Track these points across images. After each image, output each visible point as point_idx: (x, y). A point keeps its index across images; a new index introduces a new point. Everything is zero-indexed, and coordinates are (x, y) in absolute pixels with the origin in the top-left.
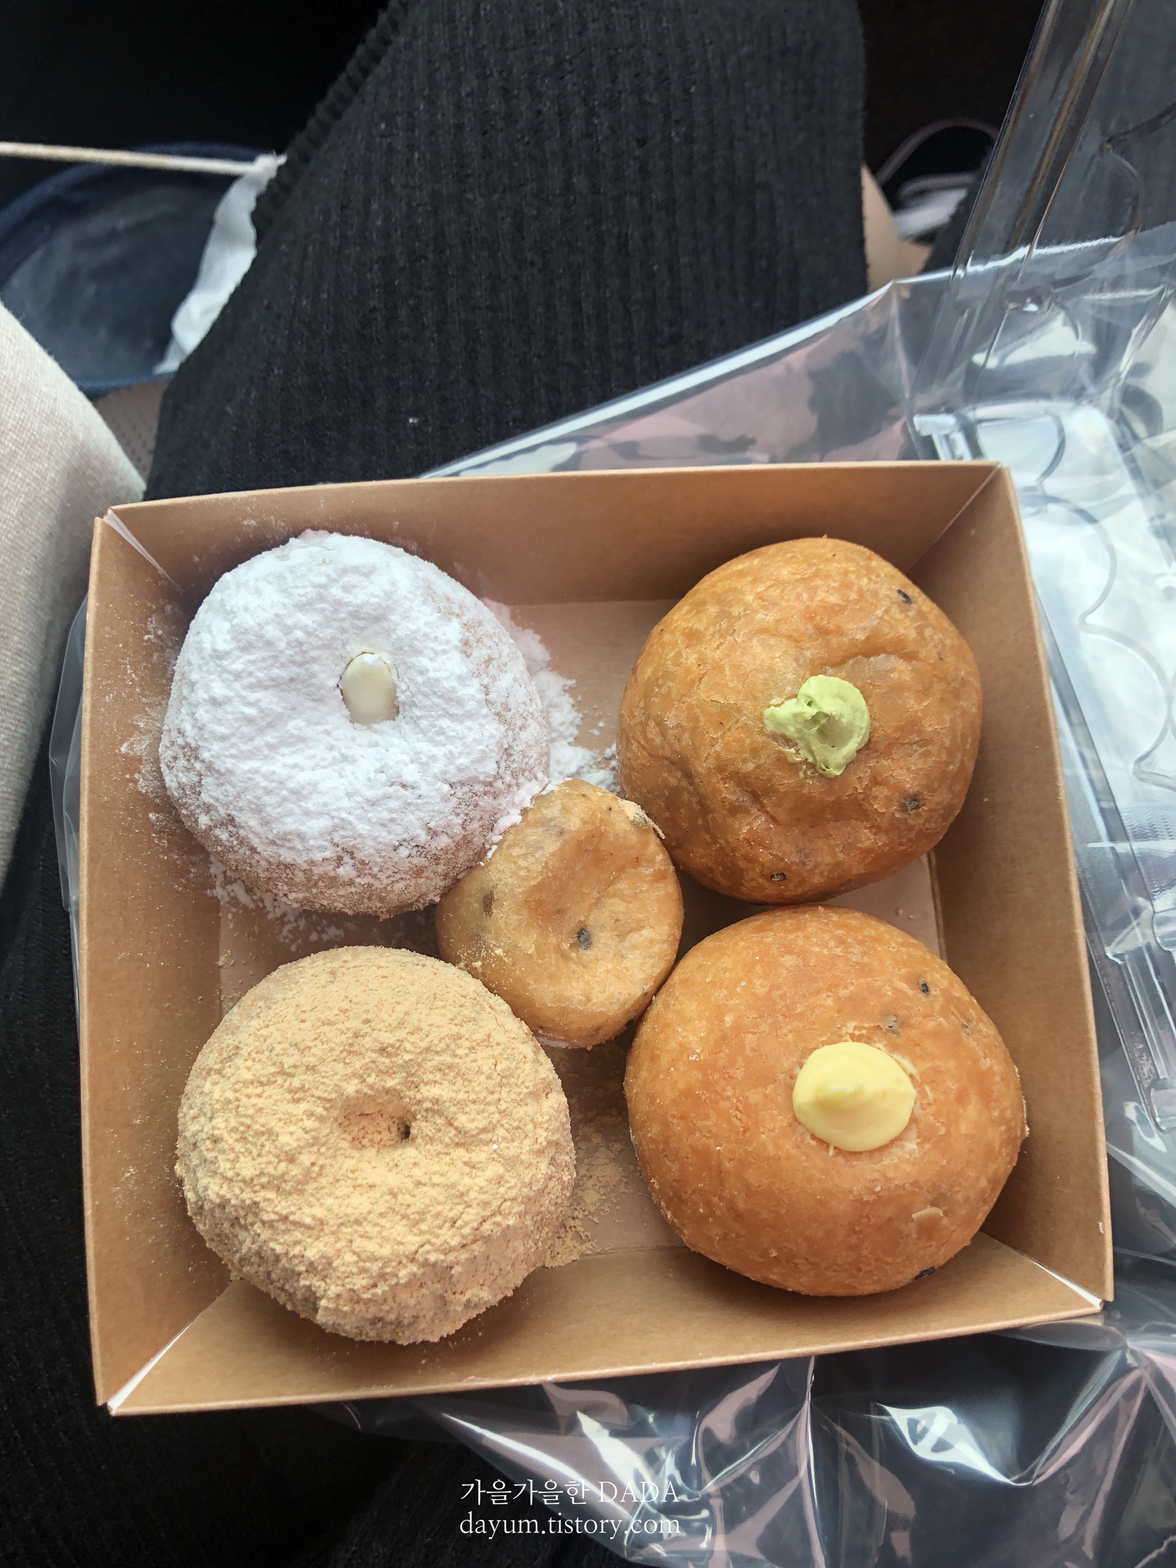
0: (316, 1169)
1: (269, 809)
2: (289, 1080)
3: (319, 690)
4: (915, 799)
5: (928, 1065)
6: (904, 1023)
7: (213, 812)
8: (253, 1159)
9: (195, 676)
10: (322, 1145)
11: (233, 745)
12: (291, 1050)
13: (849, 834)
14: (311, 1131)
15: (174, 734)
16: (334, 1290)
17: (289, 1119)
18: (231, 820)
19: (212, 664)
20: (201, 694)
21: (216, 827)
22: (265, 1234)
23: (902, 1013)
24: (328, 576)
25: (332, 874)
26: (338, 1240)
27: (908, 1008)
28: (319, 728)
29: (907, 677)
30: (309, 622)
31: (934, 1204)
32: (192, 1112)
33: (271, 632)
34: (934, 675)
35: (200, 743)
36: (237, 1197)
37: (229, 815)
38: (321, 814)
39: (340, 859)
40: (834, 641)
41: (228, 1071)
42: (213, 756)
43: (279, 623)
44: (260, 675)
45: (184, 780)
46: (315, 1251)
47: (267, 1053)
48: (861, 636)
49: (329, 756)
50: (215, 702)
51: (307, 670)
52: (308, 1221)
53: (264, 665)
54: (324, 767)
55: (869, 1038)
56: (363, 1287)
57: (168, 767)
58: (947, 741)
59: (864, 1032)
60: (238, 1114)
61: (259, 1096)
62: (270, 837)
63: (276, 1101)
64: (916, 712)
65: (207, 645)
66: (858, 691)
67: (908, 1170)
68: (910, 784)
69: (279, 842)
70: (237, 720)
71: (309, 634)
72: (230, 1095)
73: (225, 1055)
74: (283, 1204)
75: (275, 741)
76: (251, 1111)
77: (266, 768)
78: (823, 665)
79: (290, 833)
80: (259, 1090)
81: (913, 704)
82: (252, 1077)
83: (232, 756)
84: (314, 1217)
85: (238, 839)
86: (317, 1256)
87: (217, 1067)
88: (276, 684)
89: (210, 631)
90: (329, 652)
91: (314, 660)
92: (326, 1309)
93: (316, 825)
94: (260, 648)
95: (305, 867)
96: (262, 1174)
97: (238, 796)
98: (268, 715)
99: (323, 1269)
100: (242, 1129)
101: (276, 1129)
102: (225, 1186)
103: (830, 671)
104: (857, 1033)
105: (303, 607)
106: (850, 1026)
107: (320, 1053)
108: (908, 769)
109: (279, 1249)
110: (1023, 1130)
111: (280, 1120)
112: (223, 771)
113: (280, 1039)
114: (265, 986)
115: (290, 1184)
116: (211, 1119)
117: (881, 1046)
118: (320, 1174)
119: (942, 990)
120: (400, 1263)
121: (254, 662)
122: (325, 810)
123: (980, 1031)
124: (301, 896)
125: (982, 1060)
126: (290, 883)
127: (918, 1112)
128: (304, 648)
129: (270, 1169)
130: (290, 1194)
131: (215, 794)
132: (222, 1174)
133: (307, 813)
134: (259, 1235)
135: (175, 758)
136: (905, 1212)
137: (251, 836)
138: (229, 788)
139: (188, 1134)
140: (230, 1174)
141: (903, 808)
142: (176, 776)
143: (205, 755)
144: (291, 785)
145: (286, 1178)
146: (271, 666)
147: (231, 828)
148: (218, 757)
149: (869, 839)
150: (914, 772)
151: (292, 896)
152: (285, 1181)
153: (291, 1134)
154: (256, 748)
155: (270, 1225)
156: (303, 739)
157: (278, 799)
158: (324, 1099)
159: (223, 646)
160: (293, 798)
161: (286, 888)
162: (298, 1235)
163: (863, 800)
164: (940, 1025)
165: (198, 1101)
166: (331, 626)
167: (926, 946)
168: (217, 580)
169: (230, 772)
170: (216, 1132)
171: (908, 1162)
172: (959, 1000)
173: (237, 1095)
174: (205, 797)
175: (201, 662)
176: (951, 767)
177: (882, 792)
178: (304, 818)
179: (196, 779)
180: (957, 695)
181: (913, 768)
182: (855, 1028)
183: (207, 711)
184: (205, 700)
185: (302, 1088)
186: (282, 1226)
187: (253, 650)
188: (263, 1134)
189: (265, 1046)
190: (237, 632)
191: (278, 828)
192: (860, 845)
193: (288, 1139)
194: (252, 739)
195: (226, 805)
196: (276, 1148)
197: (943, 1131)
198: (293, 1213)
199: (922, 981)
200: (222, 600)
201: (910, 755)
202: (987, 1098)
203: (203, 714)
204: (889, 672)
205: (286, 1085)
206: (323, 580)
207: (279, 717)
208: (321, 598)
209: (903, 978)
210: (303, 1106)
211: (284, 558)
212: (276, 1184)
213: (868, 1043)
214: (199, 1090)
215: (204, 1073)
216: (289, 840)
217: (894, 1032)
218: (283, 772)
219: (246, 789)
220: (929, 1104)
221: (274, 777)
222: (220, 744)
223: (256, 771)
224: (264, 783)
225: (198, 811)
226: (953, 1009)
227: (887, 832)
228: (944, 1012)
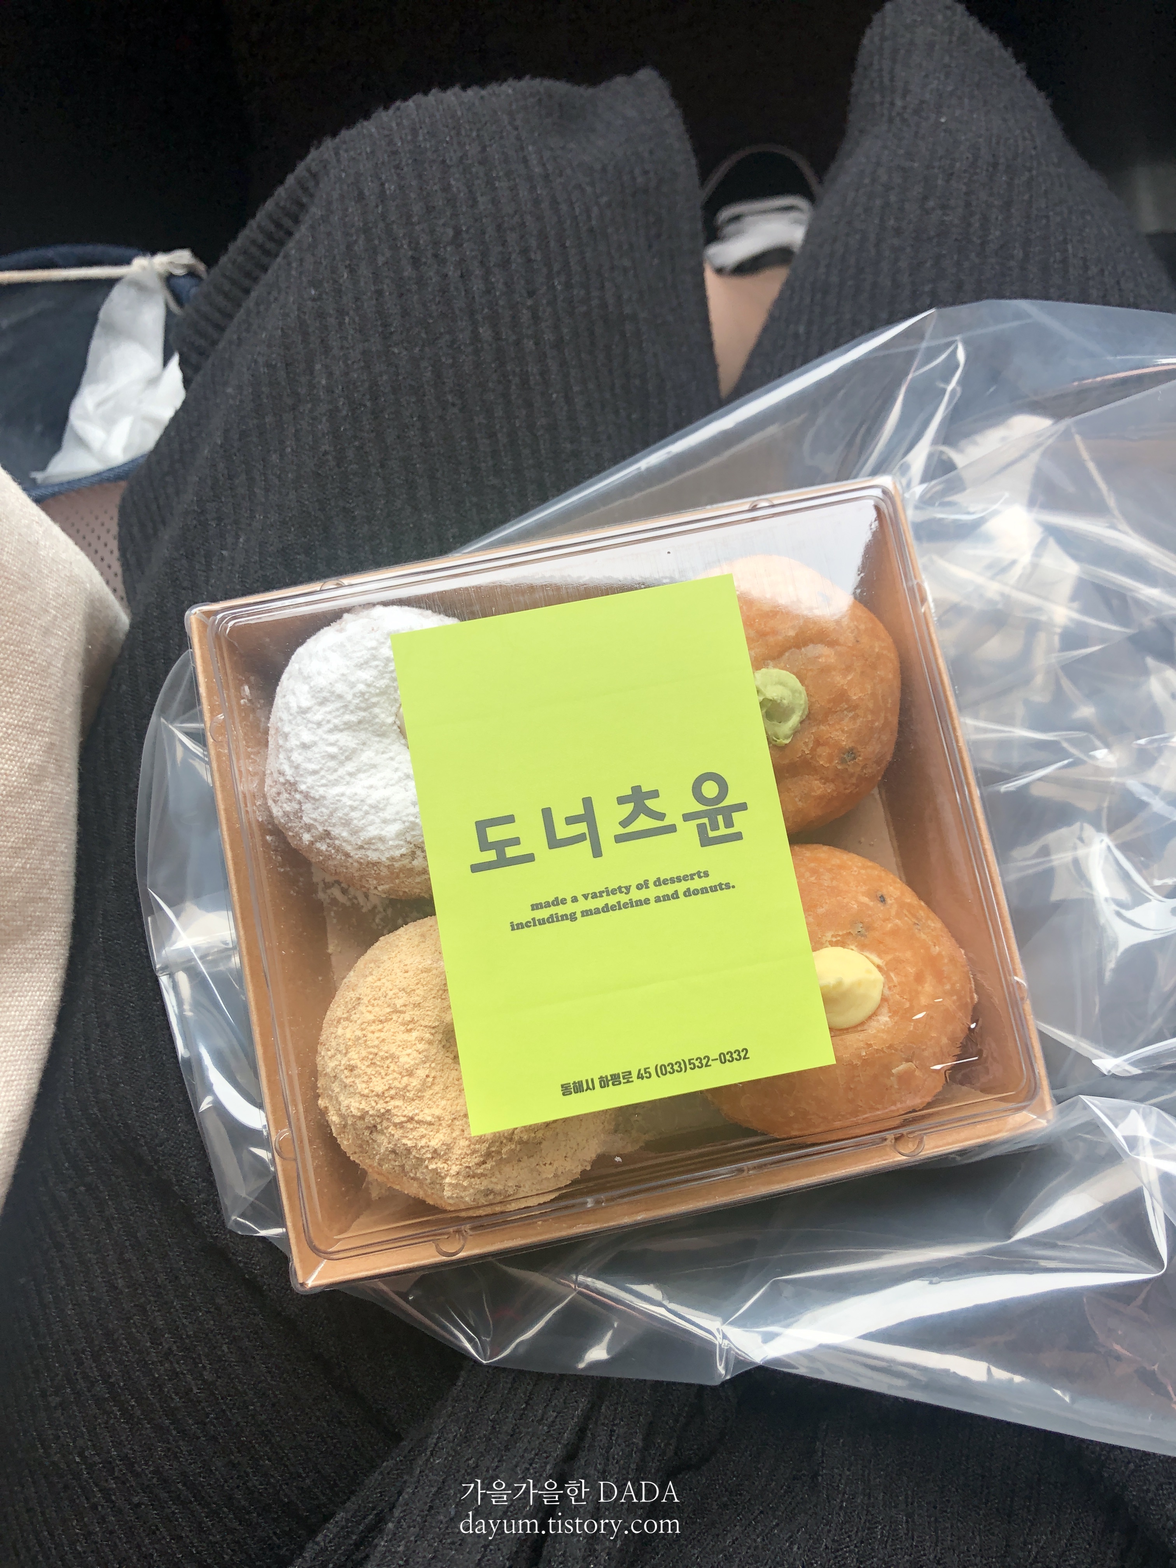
0: (430, 1080)
1: (355, 822)
2: (402, 1015)
3: (381, 727)
4: (852, 752)
5: (889, 957)
6: (869, 928)
7: (313, 831)
8: (382, 1078)
9: (287, 729)
10: (433, 1062)
11: (323, 777)
12: (400, 994)
13: (804, 786)
14: (423, 1051)
15: (275, 775)
16: (455, 1169)
17: (404, 1045)
18: (327, 834)
19: (299, 718)
20: (293, 742)
21: (316, 841)
22: (398, 1133)
23: (866, 920)
24: (377, 640)
25: (409, 866)
26: (453, 1130)
27: (870, 916)
28: (385, 756)
29: (832, 660)
30: (368, 677)
31: (908, 1061)
32: (329, 1053)
33: (340, 688)
34: (853, 655)
35: (297, 779)
36: (373, 1108)
37: (326, 831)
38: (395, 820)
39: (413, 853)
40: (771, 639)
41: (354, 1017)
42: (308, 787)
43: (345, 681)
44: (336, 721)
45: (288, 809)
46: (437, 1141)
47: (382, 999)
48: (792, 633)
49: (396, 776)
50: (305, 746)
51: (370, 713)
52: (429, 1119)
53: (338, 713)
54: (392, 785)
55: (843, 943)
56: (476, 1164)
57: (274, 801)
58: (871, 705)
59: (839, 938)
60: (367, 1047)
61: (380, 1031)
62: (359, 843)
63: (394, 1033)
64: (842, 685)
65: (293, 705)
66: (794, 677)
67: (885, 1037)
68: (845, 741)
69: (366, 846)
70: (323, 757)
71: (369, 686)
72: (359, 1033)
73: (350, 1006)
74: (409, 1108)
75: (353, 770)
76: (376, 1043)
77: (349, 791)
78: (764, 659)
79: (374, 838)
80: (380, 1026)
81: (840, 680)
82: (373, 1018)
83: (323, 785)
84: (433, 1115)
85: (334, 848)
86: (439, 1144)
87: (345, 1016)
88: (348, 727)
89: (294, 694)
90: (385, 697)
91: (375, 705)
92: (450, 1184)
93: (391, 830)
94: (333, 701)
95: (388, 863)
96: (390, 1088)
97: (331, 814)
98: (345, 751)
99: (445, 1154)
100: (371, 1057)
101: (397, 1053)
102: (363, 1102)
103: (771, 663)
104: (834, 940)
105: (360, 666)
106: (829, 936)
107: (422, 993)
108: (843, 731)
109: (410, 1144)
110: (972, 998)
111: (399, 1046)
112: (317, 797)
113: (391, 987)
114: (371, 953)
115: (412, 1093)
116: (346, 1054)
117: (853, 947)
118: (433, 1084)
119: (895, 899)
120: (502, 1143)
121: (330, 713)
122: (398, 817)
123: (929, 927)
124: (386, 887)
125: (932, 948)
126: (378, 877)
127: (887, 992)
128: (366, 697)
129: (396, 1084)
130: (413, 1100)
131: (313, 816)
132: (359, 1093)
133: (385, 821)
134: (393, 1135)
135: (279, 794)
136: (887, 1068)
137: (344, 844)
138: (324, 810)
139: (328, 1070)
140: (366, 1092)
141: (843, 761)
142: (281, 807)
143: (303, 787)
144: (369, 801)
145: (409, 1088)
146: (344, 713)
147: (328, 841)
148: (313, 788)
149: (820, 788)
150: (847, 732)
151: (380, 888)
152: (408, 1091)
153: (409, 1055)
154: (340, 777)
155: (401, 1125)
156: (374, 766)
157: (362, 813)
158: (430, 1027)
159: (305, 704)
160: (373, 811)
161: (375, 882)
162: (422, 1130)
163: (811, 758)
164: (897, 925)
165: (334, 1044)
166: (383, 678)
167: (881, 866)
168: (293, 654)
169: (324, 797)
170: (352, 1062)
171: (883, 1031)
172: (909, 904)
173: (364, 1032)
174: (306, 819)
175: (291, 718)
176: (877, 724)
177: (824, 751)
178: (383, 825)
179: (297, 807)
180: (874, 667)
181: (846, 729)
182: (833, 936)
183: (300, 754)
184: (297, 746)
185: (412, 1021)
186: (410, 1126)
187: (328, 704)
188: (387, 1058)
189: (380, 994)
190: (315, 692)
191: (364, 835)
192: (813, 794)
193: (407, 1059)
194: (336, 770)
195: (322, 823)
196: (398, 1067)
197: (907, 1005)
198: (417, 1114)
199: (879, 894)
200: (300, 669)
201: (842, 719)
202: (940, 977)
203: (296, 757)
204: (818, 657)
205: (400, 1020)
206: (374, 644)
207: (354, 751)
208: (374, 658)
209: (864, 894)
210: (415, 1034)
211: (341, 631)
212: (401, 1094)
213: (843, 946)
214: (333, 1036)
215: (335, 1023)
216: (374, 844)
217: (862, 935)
218: (362, 793)
219: (336, 810)
220: (895, 986)
221: (356, 797)
222: (313, 777)
223: (343, 795)
224: (350, 803)
225: (301, 831)
226: (905, 912)
227: (833, 781)
228: (898, 915)
